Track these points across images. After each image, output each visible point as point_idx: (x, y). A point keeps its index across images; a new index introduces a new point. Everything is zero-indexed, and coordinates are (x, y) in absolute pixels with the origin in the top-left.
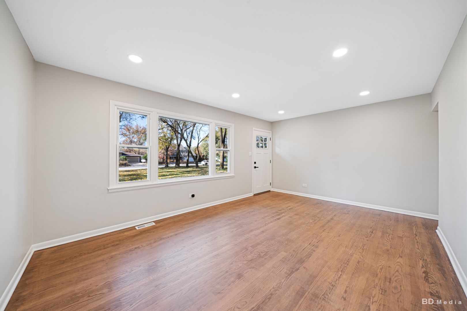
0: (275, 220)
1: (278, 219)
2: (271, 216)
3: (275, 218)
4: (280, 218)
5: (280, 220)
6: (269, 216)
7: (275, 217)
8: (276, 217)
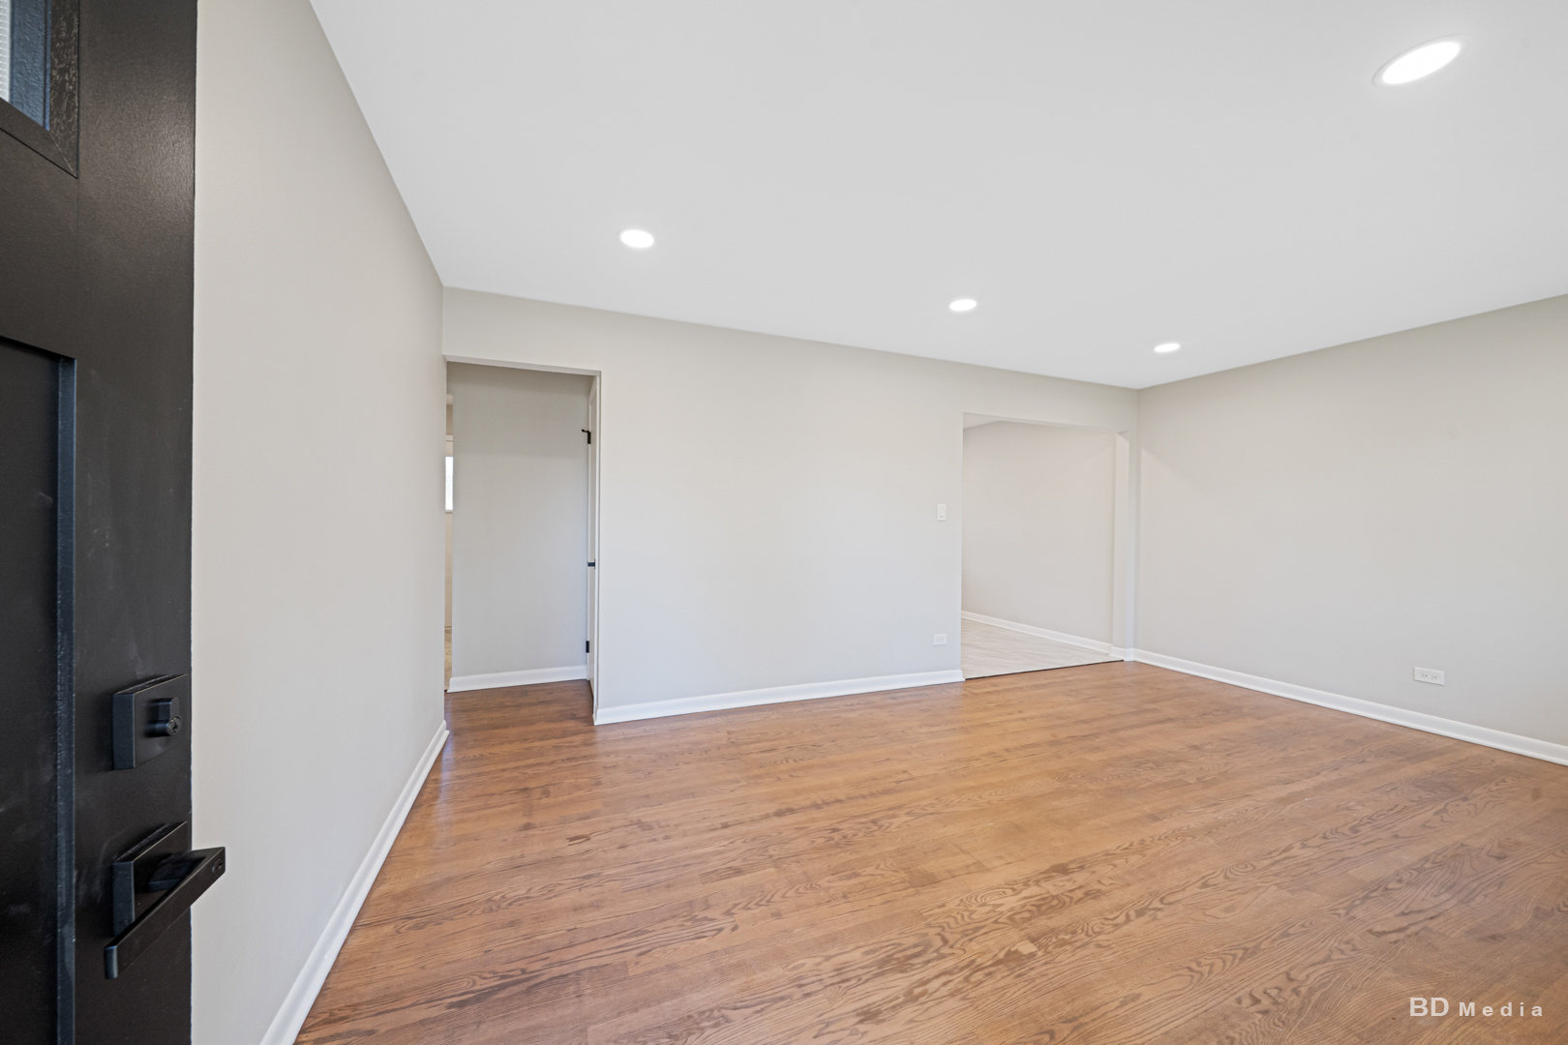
0: (1082, 868)
1: (1062, 870)
2: (1105, 903)
3: (1080, 878)
4: (1047, 879)
5: (1056, 861)
6: (1120, 908)
7: (1079, 894)
8: (1069, 886)
